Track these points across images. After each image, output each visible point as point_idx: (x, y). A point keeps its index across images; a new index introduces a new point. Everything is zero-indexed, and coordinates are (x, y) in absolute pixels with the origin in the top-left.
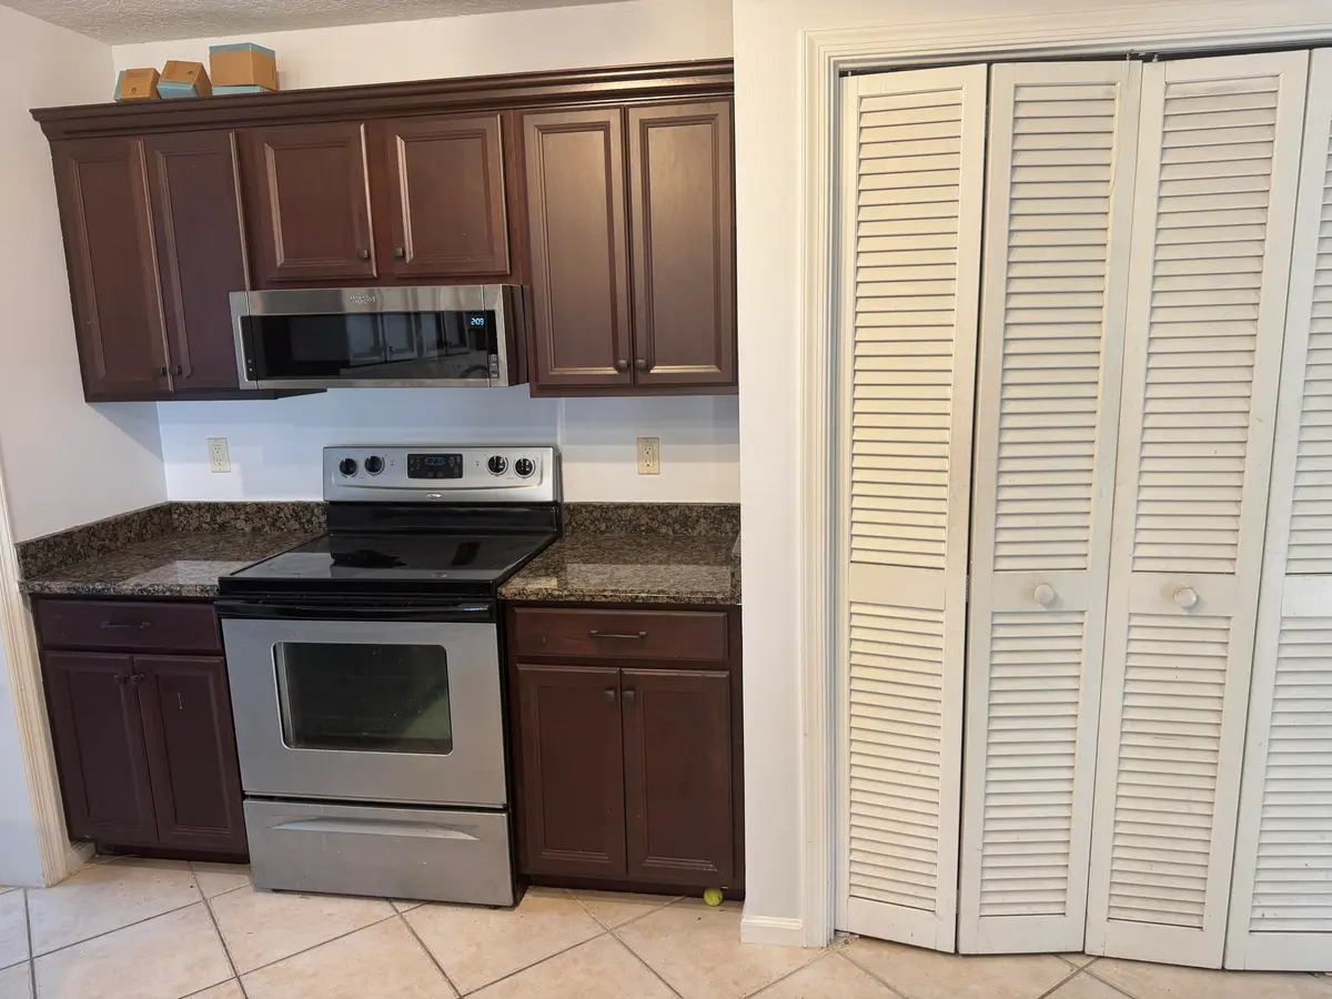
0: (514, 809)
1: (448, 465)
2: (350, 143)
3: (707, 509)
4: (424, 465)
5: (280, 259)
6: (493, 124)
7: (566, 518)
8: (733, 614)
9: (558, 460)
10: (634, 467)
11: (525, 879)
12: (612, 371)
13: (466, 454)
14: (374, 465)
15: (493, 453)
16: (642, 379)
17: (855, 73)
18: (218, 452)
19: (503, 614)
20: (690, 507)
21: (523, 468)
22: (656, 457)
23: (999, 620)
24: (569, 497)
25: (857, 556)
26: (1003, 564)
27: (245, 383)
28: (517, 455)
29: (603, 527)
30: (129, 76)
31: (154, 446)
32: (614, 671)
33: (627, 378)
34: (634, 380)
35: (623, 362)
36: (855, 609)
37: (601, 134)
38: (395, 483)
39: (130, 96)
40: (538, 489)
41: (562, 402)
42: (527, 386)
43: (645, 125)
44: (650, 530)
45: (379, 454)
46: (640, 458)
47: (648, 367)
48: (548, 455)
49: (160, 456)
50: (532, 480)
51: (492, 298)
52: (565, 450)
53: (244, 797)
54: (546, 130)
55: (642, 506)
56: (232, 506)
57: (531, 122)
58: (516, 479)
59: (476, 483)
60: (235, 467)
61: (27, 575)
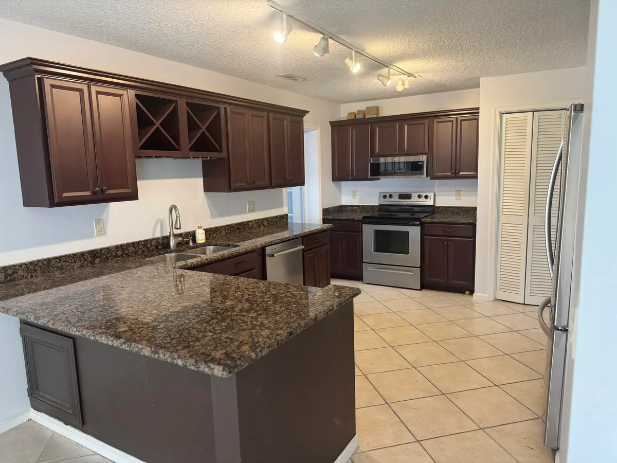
0: (422, 267)
1: (408, 196)
2: (395, 127)
3: (472, 208)
4: (402, 196)
5: (377, 151)
6: (427, 122)
7: (436, 210)
8: (475, 225)
9: (435, 195)
10: (454, 197)
11: (423, 287)
12: (450, 174)
13: (412, 194)
14: (391, 196)
15: (419, 194)
16: (457, 175)
17: (505, 113)
18: (354, 194)
19: (422, 225)
20: (468, 208)
21: (426, 197)
22: (460, 195)
23: (535, 227)
24: (437, 205)
25: (504, 213)
26: (536, 215)
27: (369, 176)
28: (425, 194)
29: (445, 212)
30: (350, 114)
31: (340, 191)
32: (446, 238)
33: (454, 175)
34: (455, 176)
35: (453, 172)
36: (503, 225)
37: (451, 123)
38: (395, 200)
39: (350, 118)
40: (430, 202)
41: (437, 181)
42: (429, 177)
43: (461, 121)
44: (457, 213)
45: (392, 194)
46: (456, 195)
47: (459, 172)
48: (433, 194)
49: (341, 194)
50: (428, 200)
51: (424, 158)
52: (436, 193)
53: (363, 262)
54: (438, 122)
55: (456, 207)
56: (356, 206)
57: (435, 121)
58: (425, 200)
59: (415, 200)
60: (357, 197)
61: (324, 215)
